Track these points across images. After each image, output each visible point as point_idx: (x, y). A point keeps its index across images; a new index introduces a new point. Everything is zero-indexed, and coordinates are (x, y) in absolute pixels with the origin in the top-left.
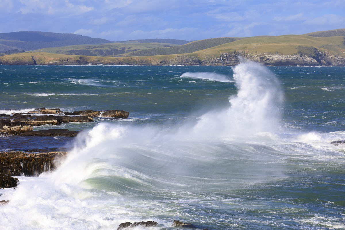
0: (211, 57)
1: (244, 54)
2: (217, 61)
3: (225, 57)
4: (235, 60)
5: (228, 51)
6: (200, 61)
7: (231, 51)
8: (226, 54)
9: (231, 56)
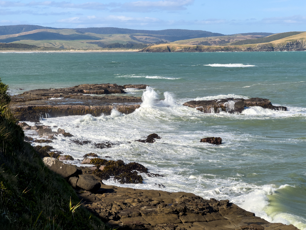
0: (281, 45)
1: (303, 42)
2: (284, 48)
3: (289, 45)
4: (296, 47)
5: (292, 41)
6: (273, 48)
7: (294, 41)
8: (290, 43)
9: (294, 44)
